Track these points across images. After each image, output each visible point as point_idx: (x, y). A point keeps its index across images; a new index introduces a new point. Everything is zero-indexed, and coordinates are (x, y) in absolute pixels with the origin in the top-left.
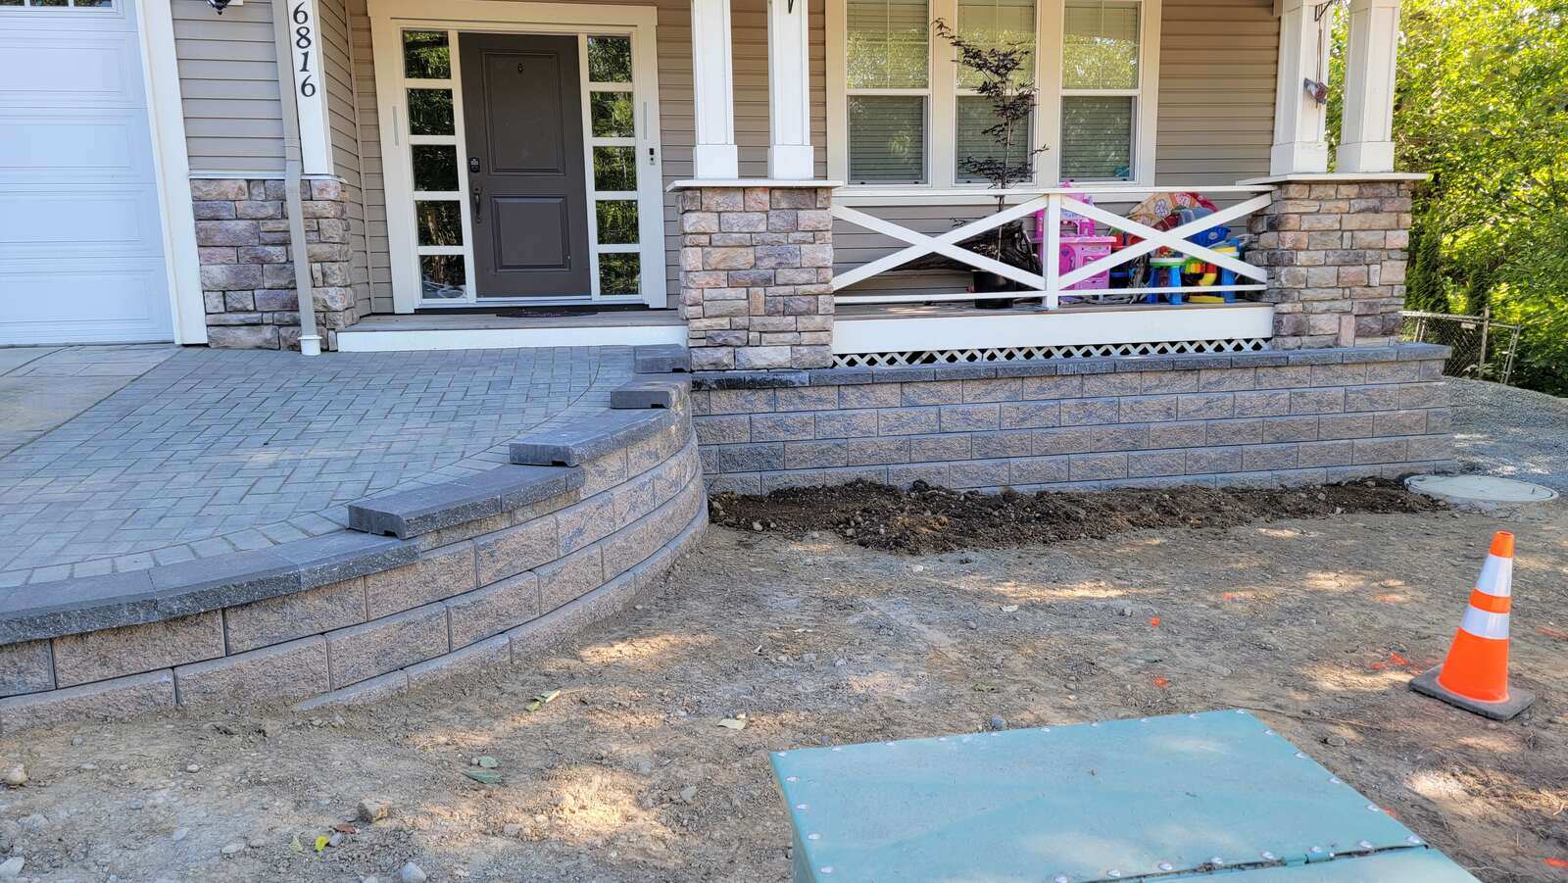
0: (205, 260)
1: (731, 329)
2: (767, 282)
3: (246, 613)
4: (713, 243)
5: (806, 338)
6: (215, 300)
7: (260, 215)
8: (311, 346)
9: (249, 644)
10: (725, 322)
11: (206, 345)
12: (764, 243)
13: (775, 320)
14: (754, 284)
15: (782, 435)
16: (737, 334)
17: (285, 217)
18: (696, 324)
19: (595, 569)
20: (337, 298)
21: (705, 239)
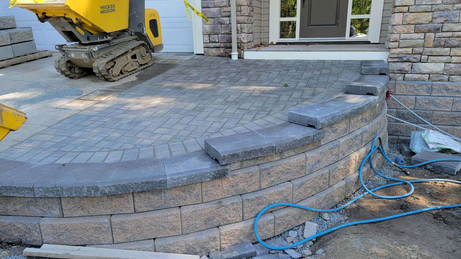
0: (204, 23)
1: (412, 54)
2: (437, 30)
3: (143, 195)
4: (410, 11)
5: (455, 59)
6: (207, 37)
7: (222, 5)
8: (235, 56)
9: (144, 209)
10: (410, 50)
11: (203, 54)
12: (439, 10)
13: (438, 50)
14: (429, 31)
15: (432, 107)
16: (415, 56)
17: (230, 6)
18: (394, 51)
19: (325, 181)
20: (245, 38)
21: (406, 9)
